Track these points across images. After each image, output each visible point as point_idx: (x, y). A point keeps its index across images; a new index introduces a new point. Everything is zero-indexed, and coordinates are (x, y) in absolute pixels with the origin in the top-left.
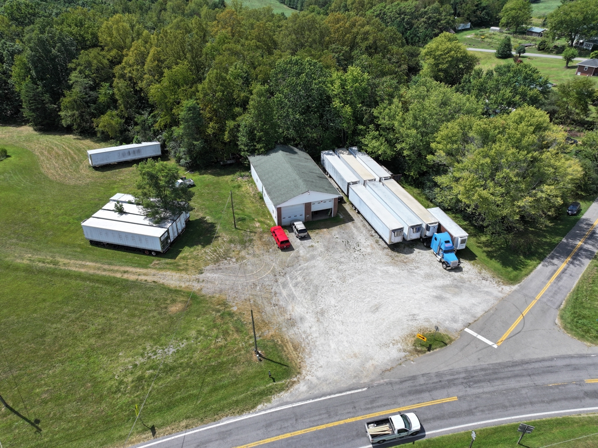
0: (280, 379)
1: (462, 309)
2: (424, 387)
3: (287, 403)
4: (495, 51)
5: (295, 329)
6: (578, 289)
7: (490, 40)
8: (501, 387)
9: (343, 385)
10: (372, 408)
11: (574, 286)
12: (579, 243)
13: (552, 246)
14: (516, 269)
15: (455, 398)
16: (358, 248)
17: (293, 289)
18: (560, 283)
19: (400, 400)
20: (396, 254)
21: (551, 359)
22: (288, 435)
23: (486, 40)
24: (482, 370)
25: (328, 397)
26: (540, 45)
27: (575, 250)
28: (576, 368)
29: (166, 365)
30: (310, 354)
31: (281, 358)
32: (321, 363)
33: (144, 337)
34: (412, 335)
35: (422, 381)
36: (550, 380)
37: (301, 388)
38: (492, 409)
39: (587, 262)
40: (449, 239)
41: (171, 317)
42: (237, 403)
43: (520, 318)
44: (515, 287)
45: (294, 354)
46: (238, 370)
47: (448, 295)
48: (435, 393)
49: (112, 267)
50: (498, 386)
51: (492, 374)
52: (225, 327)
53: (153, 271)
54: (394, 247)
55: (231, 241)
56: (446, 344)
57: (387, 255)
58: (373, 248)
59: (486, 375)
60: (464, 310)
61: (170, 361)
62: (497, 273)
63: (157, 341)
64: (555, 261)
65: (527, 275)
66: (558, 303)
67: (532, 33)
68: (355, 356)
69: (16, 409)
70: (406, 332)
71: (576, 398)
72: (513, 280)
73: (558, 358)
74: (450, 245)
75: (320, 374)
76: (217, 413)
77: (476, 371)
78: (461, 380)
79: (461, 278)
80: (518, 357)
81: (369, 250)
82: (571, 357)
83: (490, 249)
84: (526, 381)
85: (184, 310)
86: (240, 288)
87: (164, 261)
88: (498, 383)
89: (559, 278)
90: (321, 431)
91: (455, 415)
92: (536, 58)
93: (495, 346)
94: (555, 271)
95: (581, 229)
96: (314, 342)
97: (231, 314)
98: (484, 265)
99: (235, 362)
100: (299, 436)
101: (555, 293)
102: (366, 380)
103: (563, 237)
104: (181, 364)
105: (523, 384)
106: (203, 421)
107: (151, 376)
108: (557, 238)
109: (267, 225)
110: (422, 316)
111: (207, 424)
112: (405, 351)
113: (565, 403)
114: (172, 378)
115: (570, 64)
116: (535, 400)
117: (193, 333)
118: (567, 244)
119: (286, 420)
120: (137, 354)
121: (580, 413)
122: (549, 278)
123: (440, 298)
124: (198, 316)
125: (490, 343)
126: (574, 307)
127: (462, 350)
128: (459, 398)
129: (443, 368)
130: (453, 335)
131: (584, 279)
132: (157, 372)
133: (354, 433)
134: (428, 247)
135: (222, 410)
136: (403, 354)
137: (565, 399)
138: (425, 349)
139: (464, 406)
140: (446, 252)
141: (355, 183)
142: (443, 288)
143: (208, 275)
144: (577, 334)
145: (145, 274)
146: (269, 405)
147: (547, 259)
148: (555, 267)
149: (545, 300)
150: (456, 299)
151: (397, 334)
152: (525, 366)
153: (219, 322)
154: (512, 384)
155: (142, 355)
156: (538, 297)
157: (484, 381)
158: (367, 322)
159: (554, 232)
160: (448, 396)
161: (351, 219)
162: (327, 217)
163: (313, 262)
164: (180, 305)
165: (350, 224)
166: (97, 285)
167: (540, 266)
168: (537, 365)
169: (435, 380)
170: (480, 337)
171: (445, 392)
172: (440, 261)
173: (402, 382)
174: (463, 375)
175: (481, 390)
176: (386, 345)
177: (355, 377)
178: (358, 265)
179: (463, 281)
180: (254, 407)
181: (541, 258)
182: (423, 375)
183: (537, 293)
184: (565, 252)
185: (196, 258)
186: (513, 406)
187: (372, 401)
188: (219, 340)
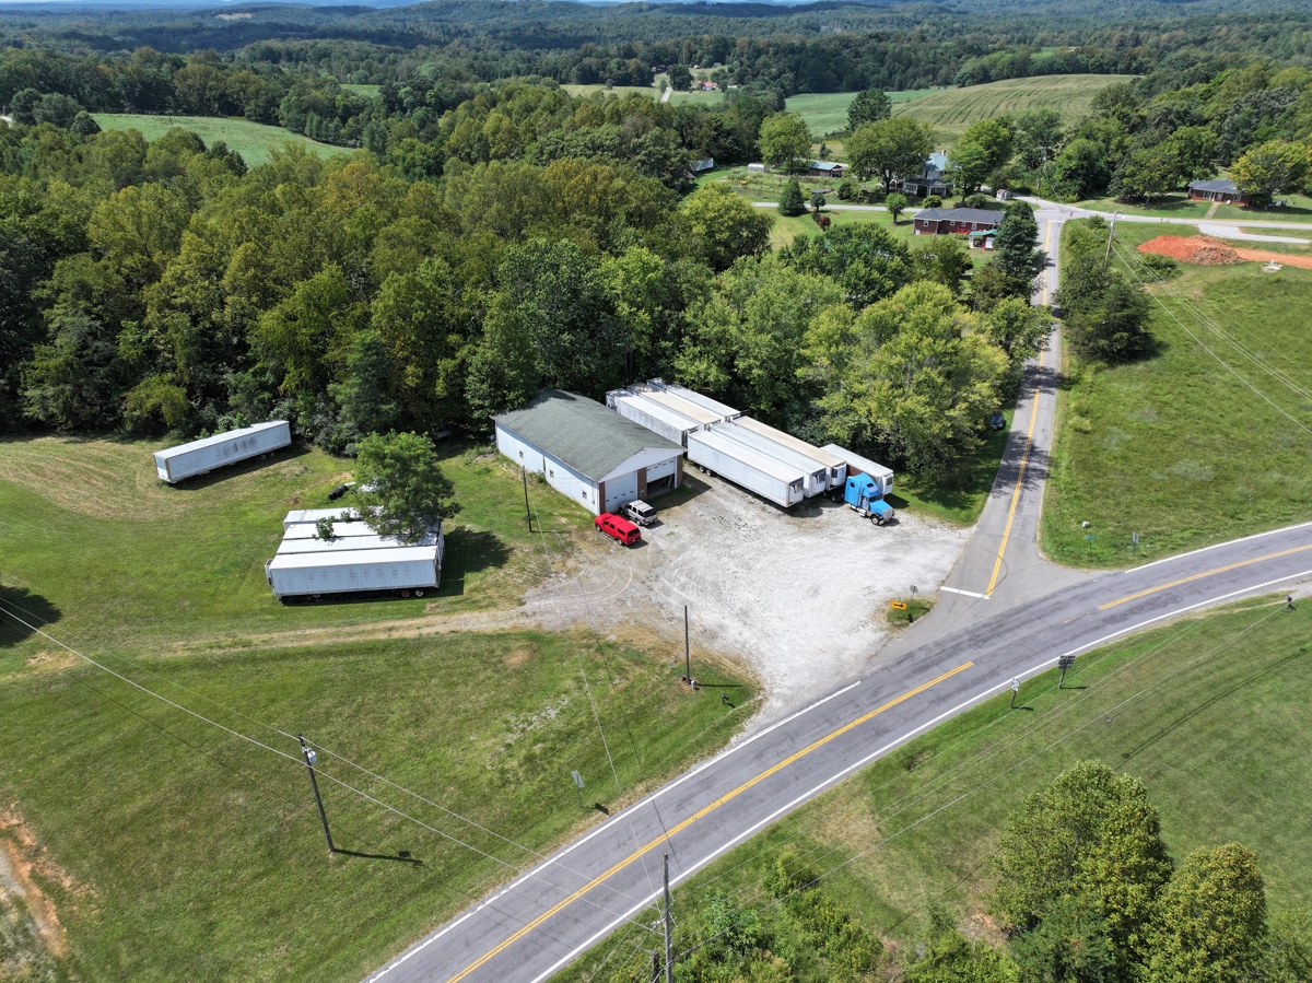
0: (741, 702)
1: (925, 567)
2: (928, 662)
3: (768, 726)
4: (777, 205)
5: (720, 640)
6: (1046, 516)
7: (758, 187)
8: (1015, 638)
9: (828, 687)
10: (879, 701)
11: (1040, 512)
12: (1022, 463)
13: (993, 472)
14: (963, 508)
15: (970, 664)
16: (742, 523)
17: (683, 594)
18: (1024, 513)
19: (908, 683)
20: (800, 519)
21: (1054, 595)
22: (792, 759)
23: (751, 186)
24: (985, 626)
25: (817, 704)
26: (842, 190)
27: (1022, 472)
28: (1084, 598)
29: (560, 732)
30: (760, 664)
31: (725, 679)
32: (783, 671)
33: (493, 708)
34: (879, 610)
35: (922, 655)
36: (1063, 617)
37: (774, 704)
38: (1016, 663)
39: (1042, 483)
40: (871, 481)
41: (517, 672)
42: (699, 744)
43: (998, 563)
44: (974, 529)
45: (739, 671)
46: (672, 709)
47: (898, 556)
48: (945, 664)
49: (360, 628)
50: (1010, 638)
51: (999, 627)
52: (614, 663)
53: (438, 619)
54: (794, 510)
55: (539, 551)
56: (928, 610)
57: (789, 523)
58: (764, 519)
59: (992, 630)
60: (929, 568)
61: (560, 725)
62: (944, 519)
63: (518, 707)
64: (1005, 489)
65: (980, 512)
66: (1032, 536)
67: (818, 171)
68: (822, 651)
69: (354, 850)
70: (870, 609)
71: (1097, 628)
72: (968, 521)
73: (1061, 592)
74: (874, 489)
75: (788, 682)
76: (680, 762)
77: (979, 629)
78: (967, 644)
79: (904, 531)
80: (1018, 603)
81: (759, 522)
82: (1074, 588)
83: (918, 491)
84: (1038, 625)
85: (531, 659)
86: (600, 609)
87: (443, 601)
88: (1009, 635)
89: (1019, 508)
90: (830, 742)
91: (978, 682)
92: (844, 211)
93: (987, 597)
94: (1011, 501)
95: (1016, 445)
96: (758, 649)
97: (612, 646)
98: (924, 512)
99: (661, 701)
100: (806, 756)
101: (1024, 526)
102: (854, 674)
103: (1000, 458)
104: (581, 724)
105: (1036, 629)
106: (665, 776)
107: (545, 751)
108: (995, 462)
109: (580, 517)
110: (879, 587)
111: (674, 778)
112: (881, 630)
113: (1087, 636)
114: (578, 745)
115: (900, 218)
116: (1056, 641)
117: (569, 683)
118: (1009, 467)
119: (779, 743)
120: (500, 731)
121: (1107, 642)
122: (1008, 510)
123: (889, 560)
124: (562, 661)
125: (979, 596)
126: (1052, 536)
127: (950, 611)
128: (974, 662)
129: (939, 636)
130: (932, 598)
131: (1047, 503)
132: (548, 745)
133: (873, 733)
134: (841, 502)
135: (684, 757)
136: (882, 634)
137: (1087, 632)
138: (905, 621)
139: (984, 669)
140: (872, 499)
141: (693, 430)
142: (887, 547)
143: (536, 603)
144: (1068, 564)
145: (428, 626)
146: (745, 735)
147: (994, 489)
148: (1009, 497)
149: (1016, 535)
150: (911, 558)
151: (861, 613)
152: (1031, 610)
153: (600, 659)
154: (1025, 632)
155: (509, 730)
156: (1007, 533)
157: (993, 637)
158: (813, 610)
159: (984, 454)
160: (961, 663)
161: (707, 487)
162: (668, 490)
163: (687, 554)
164: (521, 653)
165: (708, 493)
166: (352, 658)
167: (990, 499)
168: (1042, 605)
169: (938, 650)
170: (962, 592)
171: (954, 660)
172: (866, 516)
173: (899, 663)
174: (967, 637)
175: (994, 648)
176: (854, 630)
177: (837, 674)
178: (755, 544)
179: (906, 534)
180: (726, 742)
181: (988, 489)
182: (920, 649)
183: (1003, 529)
184: (1012, 476)
185: (497, 585)
186: (1037, 654)
187: (875, 693)
188: (617, 681)
